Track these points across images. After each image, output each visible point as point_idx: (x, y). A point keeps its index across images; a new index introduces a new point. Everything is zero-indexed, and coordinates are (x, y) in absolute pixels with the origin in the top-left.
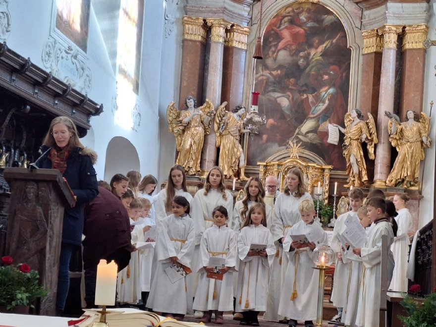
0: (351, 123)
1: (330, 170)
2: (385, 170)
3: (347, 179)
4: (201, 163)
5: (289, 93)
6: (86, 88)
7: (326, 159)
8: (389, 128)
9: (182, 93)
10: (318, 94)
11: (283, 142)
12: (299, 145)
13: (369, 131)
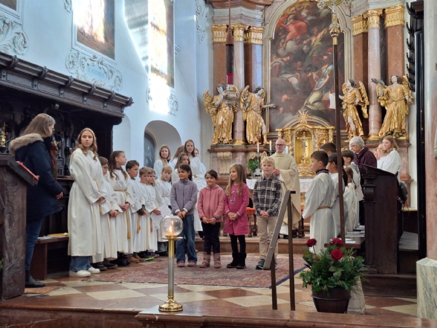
0: (348, 91)
1: (333, 129)
2: (377, 125)
5: (298, 74)
7: (331, 122)
8: (377, 91)
10: (320, 71)
11: (295, 112)
12: (306, 113)
13: (362, 96)
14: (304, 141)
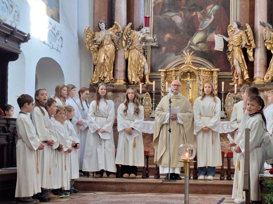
0: (233, 33)
1: (218, 72)
2: (263, 69)
3: (232, 78)
4: (113, 73)
5: (182, 12)
6: (15, 21)
7: (215, 63)
8: (264, 35)
9: (95, 18)
10: (205, 11)
11: (178, 52)
12: (191, 53)
13: (248, 39)
14: (188, 83)
